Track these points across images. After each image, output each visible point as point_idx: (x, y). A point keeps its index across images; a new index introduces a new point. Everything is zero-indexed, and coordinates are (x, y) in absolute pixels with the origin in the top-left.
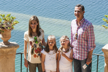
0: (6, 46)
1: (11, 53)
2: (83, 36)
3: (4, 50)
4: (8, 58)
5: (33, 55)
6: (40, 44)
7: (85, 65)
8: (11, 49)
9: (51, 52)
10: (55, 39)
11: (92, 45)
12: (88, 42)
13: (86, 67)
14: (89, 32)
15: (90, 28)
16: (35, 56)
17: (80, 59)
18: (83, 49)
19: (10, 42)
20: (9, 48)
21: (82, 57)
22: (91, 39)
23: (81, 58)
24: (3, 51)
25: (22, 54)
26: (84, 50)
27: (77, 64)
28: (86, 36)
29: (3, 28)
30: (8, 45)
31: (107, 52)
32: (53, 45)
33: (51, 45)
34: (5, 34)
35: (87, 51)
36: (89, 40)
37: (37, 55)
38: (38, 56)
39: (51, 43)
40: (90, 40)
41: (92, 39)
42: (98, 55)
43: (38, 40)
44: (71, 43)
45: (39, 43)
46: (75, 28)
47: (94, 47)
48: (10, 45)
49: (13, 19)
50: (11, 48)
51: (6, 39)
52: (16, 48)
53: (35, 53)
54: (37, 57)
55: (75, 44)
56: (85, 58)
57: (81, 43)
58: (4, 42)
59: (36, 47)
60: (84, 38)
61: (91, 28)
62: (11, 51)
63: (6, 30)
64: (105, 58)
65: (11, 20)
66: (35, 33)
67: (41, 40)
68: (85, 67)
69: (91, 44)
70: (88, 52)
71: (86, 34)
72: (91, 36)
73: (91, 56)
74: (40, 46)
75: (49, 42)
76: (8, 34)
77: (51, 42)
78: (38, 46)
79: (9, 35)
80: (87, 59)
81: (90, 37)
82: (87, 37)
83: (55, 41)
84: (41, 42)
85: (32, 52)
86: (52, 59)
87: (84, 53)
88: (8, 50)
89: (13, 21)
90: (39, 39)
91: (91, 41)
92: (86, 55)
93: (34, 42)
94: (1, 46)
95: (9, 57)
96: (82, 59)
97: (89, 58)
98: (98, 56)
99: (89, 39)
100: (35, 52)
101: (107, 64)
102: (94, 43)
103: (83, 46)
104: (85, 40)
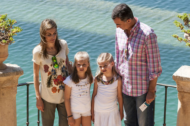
1: (8, 85)
2: (138, 54)
4: (3, 94)
5: (51, 88)
6: (62, 68)
7: (144, 104)
8: (8, 77)
9: (83, 82)
10: (88, 59)
11: (156, 69)
12: (148, 64)
13: (146, 107)
14: (148, 46)
15: (151, 39)
16: (54, 90)
17: (134, 95)
18: (138, 77)
19: (7, 65)
20: (5, 76)
21: (139, 90)
22: (153, 58)
23: (137, 93)
25: (28, 85)
26: (142, 78)
28: (143, 54)
30: (4, 70)
31: (182, 82)
32: (86, 69)
33: (82, 70)
35: (146, 80)
36: (149, 61)
37: (58, 87)
38: (59, 90)
39: (81, 67)
40: (151, 60)
41: (154, 54)
42: (166, 85)
43: (59, 61)
45: (60, 68)
46: (123, 40)
47: (159, 72)
48: (7, 70)
49: (11, 23)
50: (8, 75)
52: (17, 76)
53: (54, 85)
54: (57, 92)
56: (144, 91)
59: (55, 73)
60: (141, 57)
61: (153, 40)
62: (9, 80)
64: (179, 91)
65: (8, 26)
66: (52, 48)
67: (64, 62)
68: (143, 107)
69: (154, 67)
70: (148, 81)
71: (144, 50)
72: (153, 53)
73: (154, 88)
74: (63, 71)
75: (79, 65)
76: (2, 50)
77: (83, 64)
78: (59, 73)
79: (4, 53)
80: (146, 94)
81: (150, 55)
82: (146, 55)
83: (89, 62)
84: (64, 64)
85: (49, 84)
86: (83, 93)
87: (142, 84)
88: (4, 79)
89: (11, 27)
90: (61, 59)
91: (153, 63)
92: (144, 86)
93: (51, 66)
95: (5, 91)
96: (139, 95)
97: (150, 93)
98: (166, 87)
99: (149, 58)
100: (53, 83)
101: (183, 102)
102: (158, 66)
103: (139, 72)
104: (141, 61)
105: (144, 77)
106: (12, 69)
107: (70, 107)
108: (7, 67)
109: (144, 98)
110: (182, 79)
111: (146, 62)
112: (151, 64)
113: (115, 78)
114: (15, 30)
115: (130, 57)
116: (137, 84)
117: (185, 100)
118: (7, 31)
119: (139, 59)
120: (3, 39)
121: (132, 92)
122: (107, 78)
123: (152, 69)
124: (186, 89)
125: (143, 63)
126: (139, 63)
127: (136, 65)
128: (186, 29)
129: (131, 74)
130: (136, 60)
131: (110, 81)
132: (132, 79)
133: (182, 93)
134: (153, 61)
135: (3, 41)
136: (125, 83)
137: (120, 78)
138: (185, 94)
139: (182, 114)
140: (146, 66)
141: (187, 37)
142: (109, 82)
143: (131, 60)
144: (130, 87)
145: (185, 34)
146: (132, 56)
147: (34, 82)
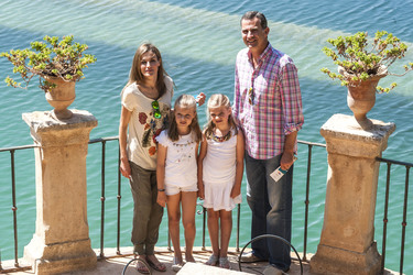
0: (62, 123)
1: (75, 142)
2: (269, 95)
3: (57, 134)
4: (67, 155)
5: (148, 148)
6: (165, 118)
7: (277, 171)
8: (75, 130)
9: (184, 139)
11: (294, 118)
12: (284, 110)
14: (284, 82)
15: (287, 72)
16: (153, 151)
17: (262, 157)
18: (269, 130)
19: (74, 111)
20: (70, 128)
21: (269, 150)
22: (290, 101)
23: (267, 154)
24: (55, 137)
25: (104, 142)
26: (274, 132)
27: (255, 169)
28: (277, 94)
29: (53, 75)
30: (68, 119)
32: (189, 122)
33: (184, 123)
34: (60, 92)
35: (281, 135)
36: (285, 105)
40: (288, 103)
42: (310, 143)
44: (233, 112)
45: (162, 118)
47: (300, 122)
48: (74, 118)
49: (80, 50)
50: (74, 127)
51: (62, 104)
52: (88, 128)
55: (247, 115)
56: (277, 152)
57: (262, 115)
58: (56, 113)
59: (155, 126)
60: (274, 99)
61: (290, 74)
62: (76, 135)
63: (62, 82)
64: (329, 153)
65: (75, 54)
67: (168, 109)
68: (276, 175)
69: (291, 115)
70: (283, 137)
73: (292, 147)
75: (179, 114)
76: (66, 90)
77: (185, 114)
78: (159, 125)
79: (69, 93)
80: (281, 156)
81: (287, 96)
82: (280, 96)
85: (145, 142)
86: (183, 158)
87: (273, 141)
88: (69, 132)
89: (80, 56)
90: (164, 106)
91: (291, 108)
92: (277, 145)
93: (151, 114)
94: (48, 123)
95: (70, 151)
96: (269, 157)
97: (286, 154)
98: (310, 146)
99: (285, 101)
100: (152, 141)
101: (334, 169)
102: (298, 113)
103: (270, 122)
104: (274, 106)
105: (277, 131)
106: (81, 117)
107: (164, 177)
108: (73, 115)
109: (278, 162)
110: (334, 134)
111: (281, 107)
112: (288, 111)
113: (233, 132)
114: (85, 60)
115: (256, 100)
116: (266, 140)
117: (338, 165)
118: (73, 61)
119: (270, 102)
120: (68, 73)
121: (259, 153)
122: (222, 131)
123: (288, 118)
124: (341, 150)
125: (276, 109)
126: (270, 108)
127: (266, 112)
128: (341, 59)
129: (258, 125)
130: (266, 105)
131: (227, 136)
132: (259, 132)
133: (334, 155)
134: (291, 105)
135: (68, 76)
136: (249, 139)
137: (240, 132)
138: (339, 157)
139: (333, 187)
140: (281, 113)
141: (342, 72)
142: (224, 138)
143: (259, 104)
144: (256, 145)
145: (340, 68)
146: (260, 98)
147: (119, 136)
